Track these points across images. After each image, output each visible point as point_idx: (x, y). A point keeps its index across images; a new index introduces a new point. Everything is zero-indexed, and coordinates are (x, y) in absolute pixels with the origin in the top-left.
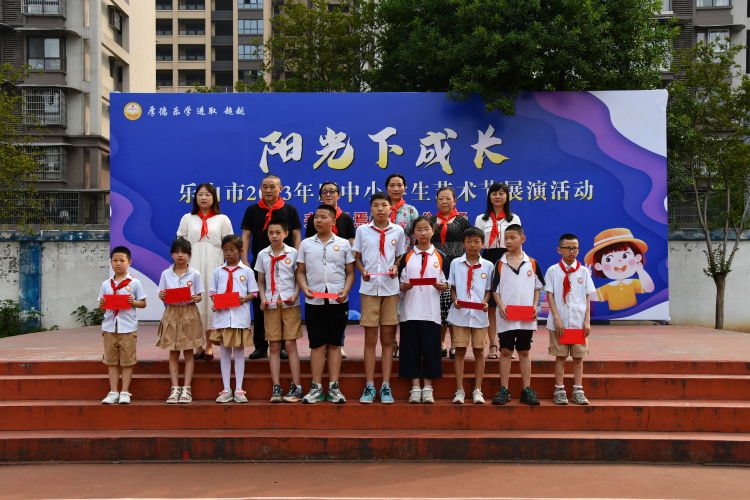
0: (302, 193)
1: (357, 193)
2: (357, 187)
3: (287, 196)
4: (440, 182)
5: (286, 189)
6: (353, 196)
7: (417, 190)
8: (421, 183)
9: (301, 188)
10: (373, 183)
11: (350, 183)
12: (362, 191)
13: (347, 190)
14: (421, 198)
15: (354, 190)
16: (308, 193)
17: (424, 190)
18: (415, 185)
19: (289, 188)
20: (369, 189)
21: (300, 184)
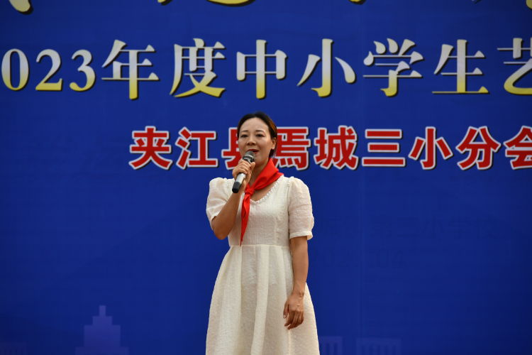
0: (125, 71)
1: (280, 72)
2: (280, 56)
3: (81, 79)
4: (517, 42)
5: (80, 60)
6: (270, 79)
7: (451, 64)
8: (461, 44)
9: (122, 57)
10: (327, 44)
11: (261, 45)
12: (295, 65)
13: (251, 64)
14: (461, 88)
15: (270, 64)
16: (142, 71)
17: (470, 65)
18: (446, 50)
19: (87, 56)
20: (312, 60)
21: (118, 46)
